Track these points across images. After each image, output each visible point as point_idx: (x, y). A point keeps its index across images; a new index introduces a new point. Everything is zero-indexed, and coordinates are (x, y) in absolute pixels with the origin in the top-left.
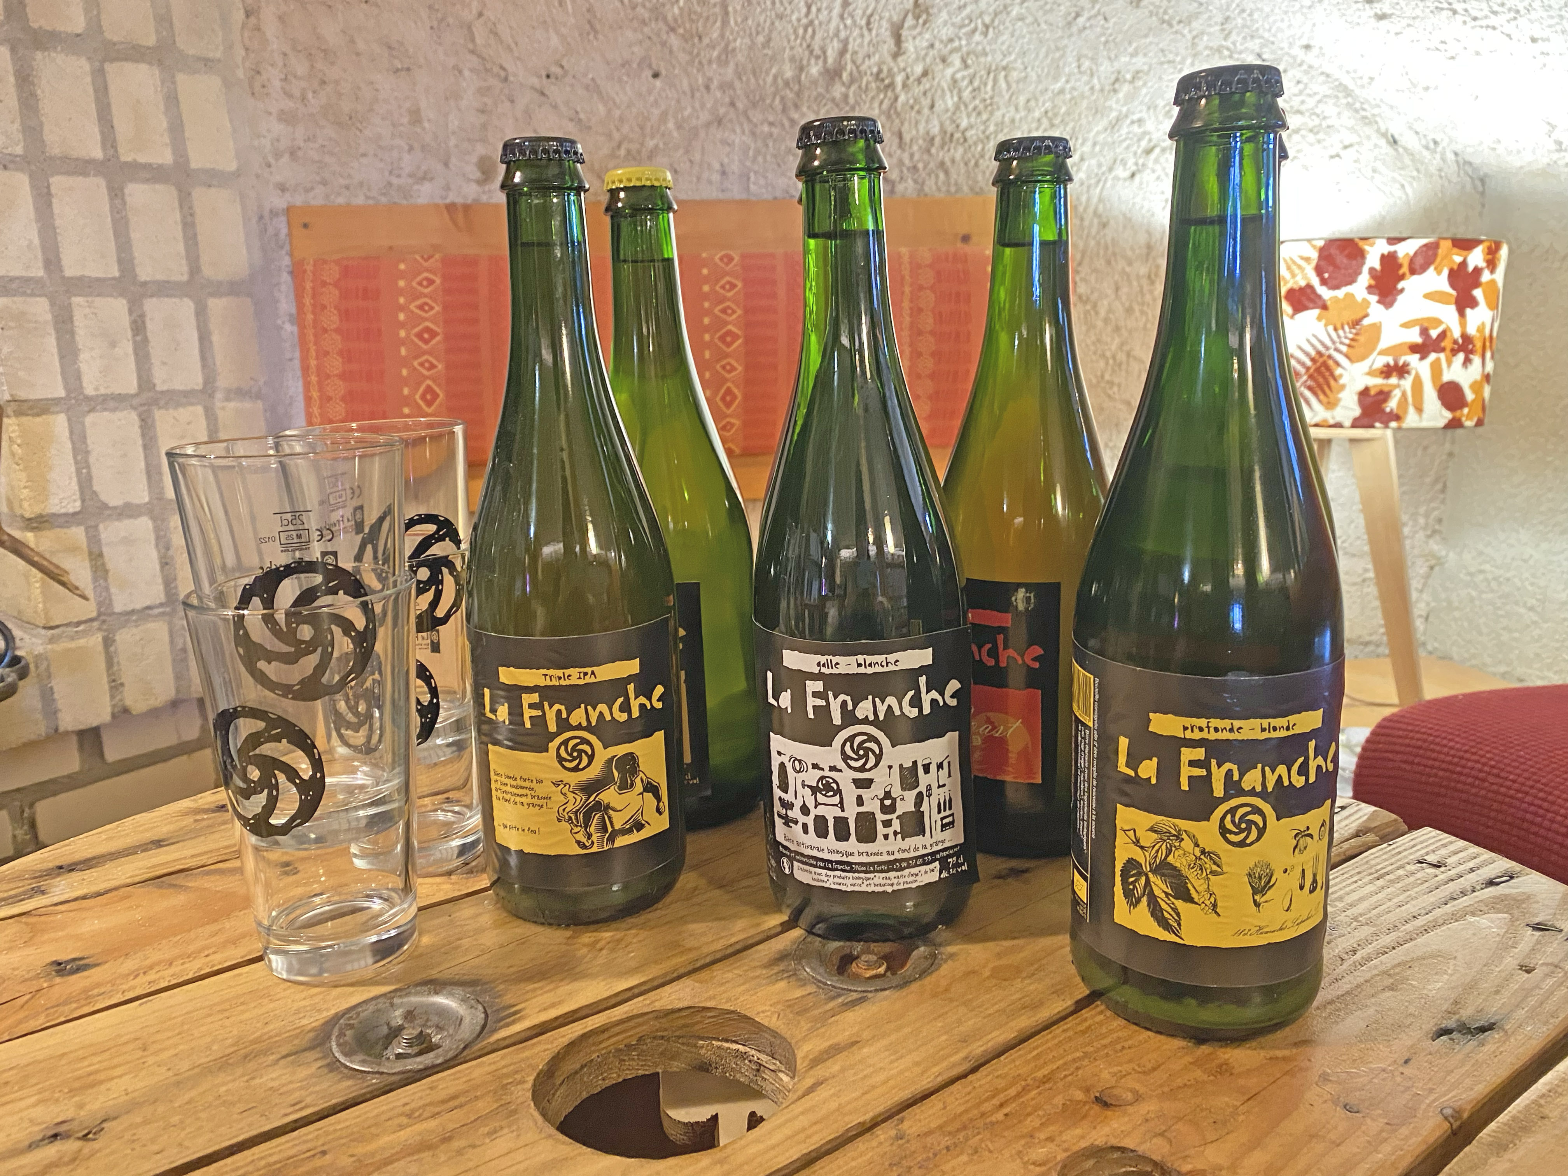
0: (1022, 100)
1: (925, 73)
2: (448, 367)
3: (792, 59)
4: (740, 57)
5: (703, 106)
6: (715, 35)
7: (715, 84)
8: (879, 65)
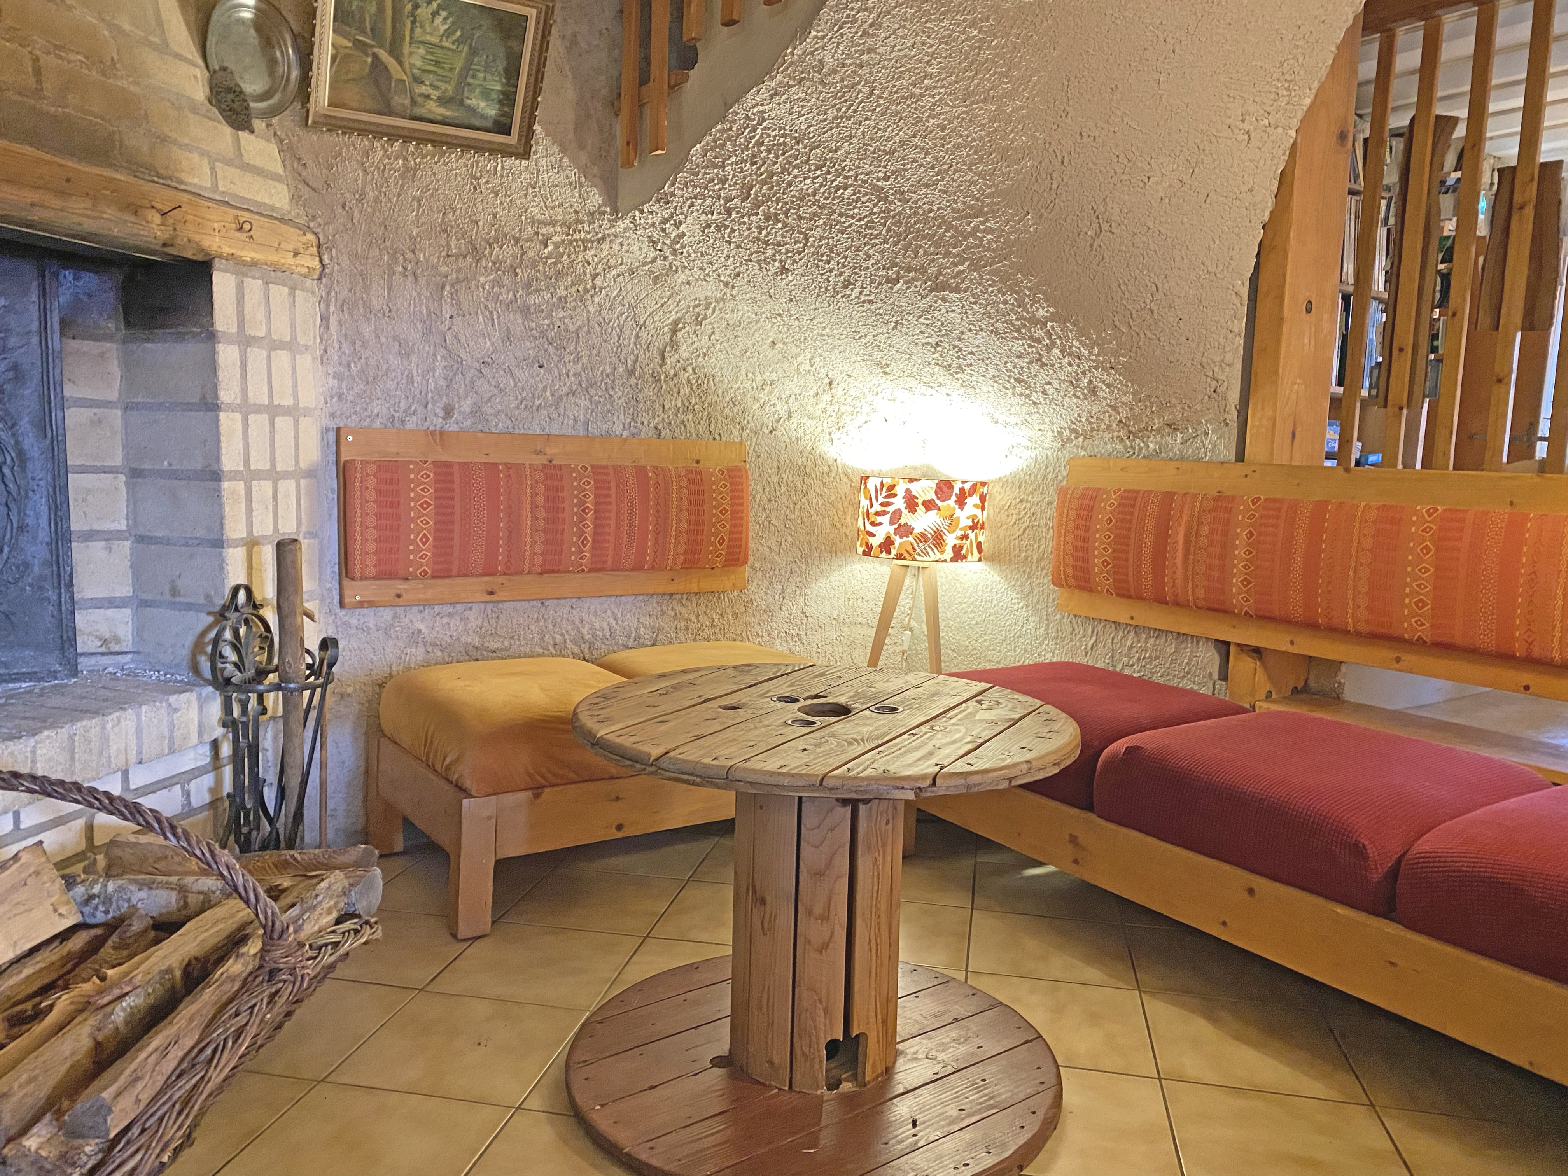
0: (720, 391)
1: (675, 375)
2: (435, 524)
3: (611, 363)
4: (585, 360)
5: (565, 385)
6: (572, 348)
7: (571, 374)
8: (653, 369)
